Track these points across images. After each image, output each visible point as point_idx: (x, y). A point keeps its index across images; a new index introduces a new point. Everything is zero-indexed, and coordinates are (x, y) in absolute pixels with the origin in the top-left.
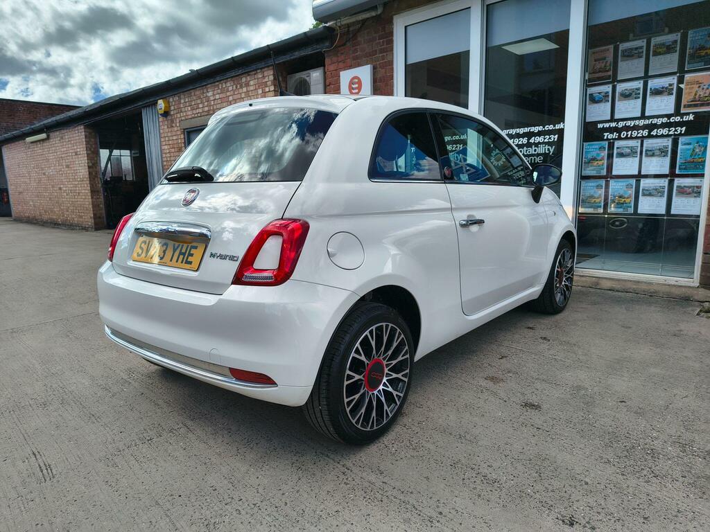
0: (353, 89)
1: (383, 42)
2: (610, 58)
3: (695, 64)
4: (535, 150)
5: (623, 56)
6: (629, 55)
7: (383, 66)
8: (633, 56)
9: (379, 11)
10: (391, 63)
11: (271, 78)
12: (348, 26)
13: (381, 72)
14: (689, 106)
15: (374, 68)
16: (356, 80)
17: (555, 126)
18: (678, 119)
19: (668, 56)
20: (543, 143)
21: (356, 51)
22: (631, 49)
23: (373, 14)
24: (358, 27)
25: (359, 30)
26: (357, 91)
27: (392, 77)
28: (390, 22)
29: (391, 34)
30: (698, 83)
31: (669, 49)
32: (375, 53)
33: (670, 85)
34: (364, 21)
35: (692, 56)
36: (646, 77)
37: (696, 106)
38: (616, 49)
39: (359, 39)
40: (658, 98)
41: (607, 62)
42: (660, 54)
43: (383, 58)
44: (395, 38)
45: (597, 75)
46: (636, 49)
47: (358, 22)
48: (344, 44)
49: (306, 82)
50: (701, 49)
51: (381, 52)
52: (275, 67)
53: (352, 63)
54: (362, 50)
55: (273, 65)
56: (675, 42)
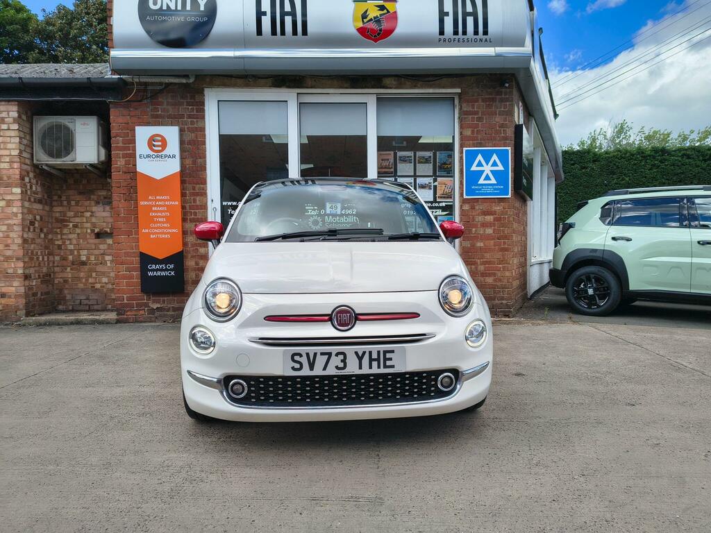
0: (154, 145)
1: (193, 109)
2: (392, 161)
3: (442, 173)
4: (346, 220)
5: (400, 160)
6: (404, 160)
7: (192, 130)
8: (406, 161)
9: (191, 81)
10: (203, 129)
12: (146, 84)
13: (189, 136)
14: (441, 197)
15: (181, 131)
16: (160, 139)
18: (437, 205)
19: (427, 165)
20: (352, 214)
21: (156, 110)
22: (405, 156)
23: (184, 81)
24: (159, 88)
25: (161, 91)
26: (160, 148)
27: (204, 143)
28: (202, 93)
29: (202, 104)
30: (444, 184)
31: (427, 161)
32: (182, 116)
33: (430, 183)
34: (168, 85)
35: (440, 168)
36: (415, 176)
37: (444, 197)
38: (395, 155)
39: (160, 100)
40: (423, 190)
41: (390, 162)
42: (422, 163)
43: (192, 123)
44: (206, 108)
45: (384, 170)
46: (408, 157)
47: (161, 84)
48: (141, 101)
49: (67, 129)
50: (445, 164)
51: (189, 117)
52: (20, 104)
53: (150, 120)
54: (163, 110)
55: (17, 101)
56: (430, 157)
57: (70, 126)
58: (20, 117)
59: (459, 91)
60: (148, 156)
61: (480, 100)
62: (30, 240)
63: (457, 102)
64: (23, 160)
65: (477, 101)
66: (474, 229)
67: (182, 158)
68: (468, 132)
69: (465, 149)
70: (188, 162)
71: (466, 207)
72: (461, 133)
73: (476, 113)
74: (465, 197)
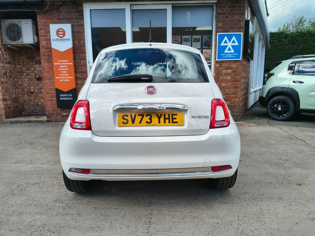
0: (59, 34)
1: (77, 15)
2: (180, 41)
3: (206, 47)
5: (184, 40)
7: (78, 26)
8: (187, 41)
10: (83, 25)
12: (54, 1)
13: (76, 29)
15: (72, 26)
16: (62, 30)
17: (163, 63)
19: (198, 43)
21: (59, 15)
22: (187, 38)
24: (60, 3)
25: (61, 5)
26: (62, 36)
27: (84, 32)
28: (82, 6)
29: (82, 11)
30: (207, 53)
31: (198, 40)
32: (72, 19)
34: (65, 2)
35: (205, 44)
37: (206, 60)
38: (181, 37)
39: (61, 10)
41: (178, 42)
42: (195, 42)
43: (78, 22)
44: (84, 14)
46: (188, 39)
47: (61, 1)
48: (51, 11)
49: (17, 26)
50: (207, 42)
51: (76, 19)
53: (57, 21)
54: (63, 15)
56: (200, 38)
57: (19, 24)
59: (216, 2)
60: (57, 40)
61: (227, 7)
62: (5, 82)
63: (215, 7)
65: (225, 7)
66: (221, 77)
67: (73, 41)
68: (220, 25)
69: (218, 34)
70: (76, 42)
71: (218, 65)
72: (216, 25)
73: (225, 14)
74: (217, 60)
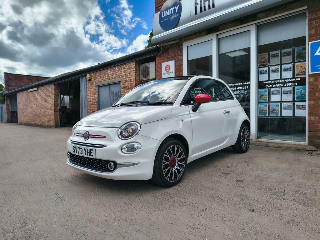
0: (167, 69)
1: (179, 52)
2: (267, 58)
3: (299, 60)
4: (239, 92)
5: (272, 57)
6: (274, 56)
7: (178, 61)
8: (275, 56)
9: (177, 41)
10: (182, 60)
11: (134, 65)
12: (165, 46)
13: (178, 63)
14: (298, 75)
15: (175, 62)
16: (168, 66)
17: (246, 83)
18: (294, 80)
19: (288, 57)
20: (242, 89)
21: (168, 55)
22: (274, 54)
23: (175, 42)
24: (169, 47)
25: (169, 48)
26: (168, 70)
27: (182, 65)
28: (182, 45)
29: (182, 49)
30: (300, 66)
31: (288, 54)
32: (175, 56)
33: (290, 67)
34: (171, 45)
35: (297, 57)
36: (281, 64)
37: (300, 75)
38: (269, 54)
39: (169, 51)
40: (286, 72)
41: (265, 59)
42: (285, 56)
43: (179, 58)
44: (183, 51)
45: (262, 64)
46: (276, 54)
47: (169, 45)
48: (164, 53)
50: (301, 54)
51: (178, 56)
52: (136, 62)
53: (167, 60)
54: (170, 55)
55: (135, 61)
56: (291, 51)
57: (148, 66)
58: (135, 66)
59: (306, 7)
60: (165, 74)
63: (307, 14)
64: (136, 80)
66: (317, 93)
67: (175, 72)
68: (313, 32)
69: (310, 43)
70: (177, 73)
71: (312, 79)
74: (310, 73)
